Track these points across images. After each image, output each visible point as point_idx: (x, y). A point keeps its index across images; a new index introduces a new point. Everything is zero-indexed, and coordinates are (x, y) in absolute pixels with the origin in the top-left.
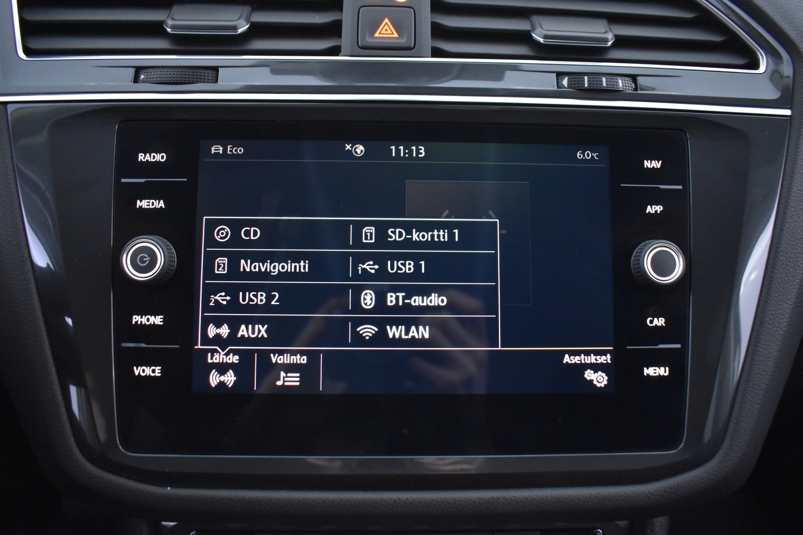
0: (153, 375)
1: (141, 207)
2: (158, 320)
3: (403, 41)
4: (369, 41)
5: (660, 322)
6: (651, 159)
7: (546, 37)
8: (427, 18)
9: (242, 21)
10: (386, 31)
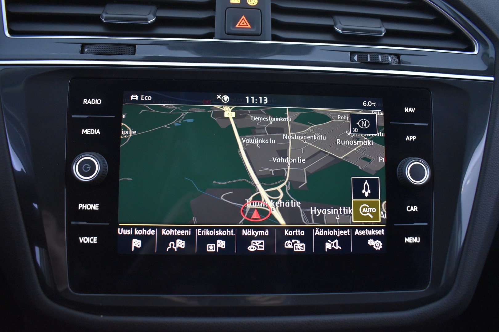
0: (92, 242)
1: (84, 134)
2: (95, 207)
3: (254, 31)
4: (232, 30)
5: (414, 209)
6: (409, 107)
7: (343, 29)
8: (269, 16)
9: (151, 16)
10: (243, 24)
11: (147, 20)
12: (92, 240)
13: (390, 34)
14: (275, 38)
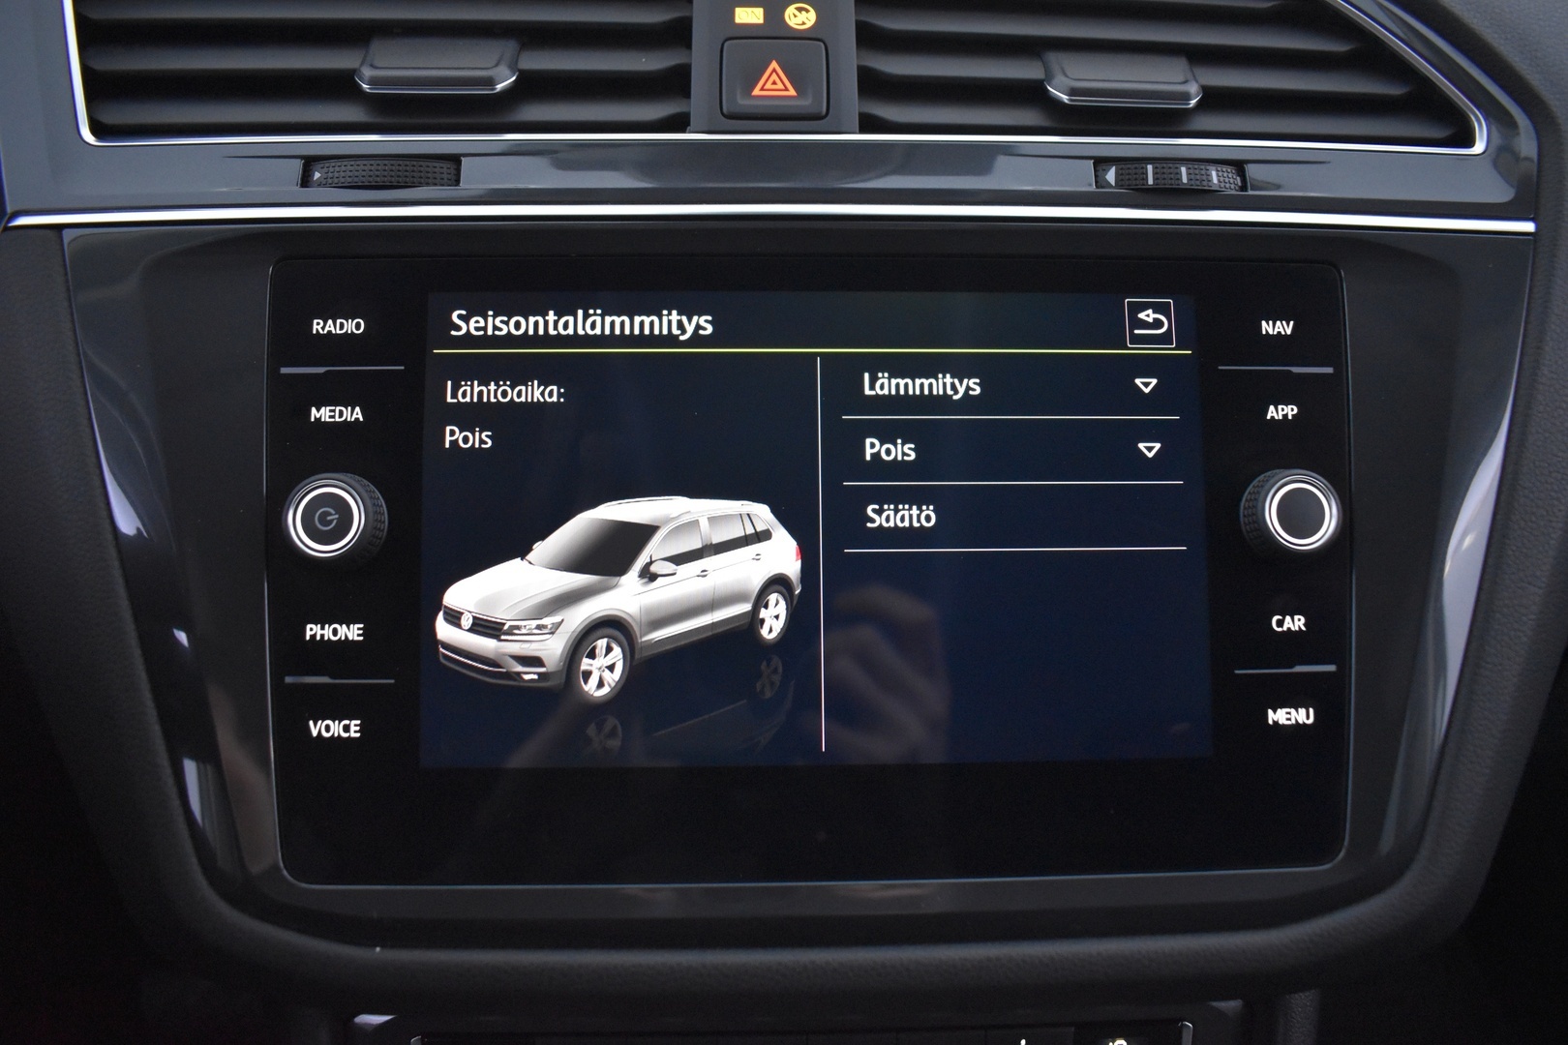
0: (345, 735)
1: (318, 420)
2: (353, 632)
3: (806, 104)
4: (743, 103)
5: (1296, 623)
6: (1274, 318)
7: (1073, 92)
8: (849, 58)
9: (503, 70)
10: (774, 85)
11: (490, 82)
12: (347, 729)
13: (1215, 100)
14: (868, 124)
